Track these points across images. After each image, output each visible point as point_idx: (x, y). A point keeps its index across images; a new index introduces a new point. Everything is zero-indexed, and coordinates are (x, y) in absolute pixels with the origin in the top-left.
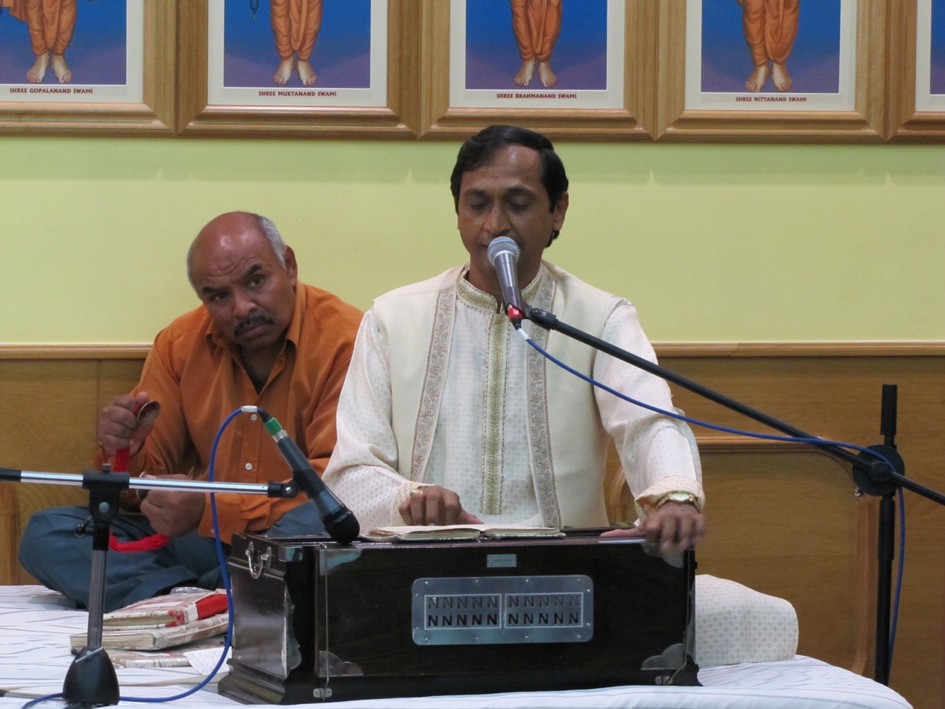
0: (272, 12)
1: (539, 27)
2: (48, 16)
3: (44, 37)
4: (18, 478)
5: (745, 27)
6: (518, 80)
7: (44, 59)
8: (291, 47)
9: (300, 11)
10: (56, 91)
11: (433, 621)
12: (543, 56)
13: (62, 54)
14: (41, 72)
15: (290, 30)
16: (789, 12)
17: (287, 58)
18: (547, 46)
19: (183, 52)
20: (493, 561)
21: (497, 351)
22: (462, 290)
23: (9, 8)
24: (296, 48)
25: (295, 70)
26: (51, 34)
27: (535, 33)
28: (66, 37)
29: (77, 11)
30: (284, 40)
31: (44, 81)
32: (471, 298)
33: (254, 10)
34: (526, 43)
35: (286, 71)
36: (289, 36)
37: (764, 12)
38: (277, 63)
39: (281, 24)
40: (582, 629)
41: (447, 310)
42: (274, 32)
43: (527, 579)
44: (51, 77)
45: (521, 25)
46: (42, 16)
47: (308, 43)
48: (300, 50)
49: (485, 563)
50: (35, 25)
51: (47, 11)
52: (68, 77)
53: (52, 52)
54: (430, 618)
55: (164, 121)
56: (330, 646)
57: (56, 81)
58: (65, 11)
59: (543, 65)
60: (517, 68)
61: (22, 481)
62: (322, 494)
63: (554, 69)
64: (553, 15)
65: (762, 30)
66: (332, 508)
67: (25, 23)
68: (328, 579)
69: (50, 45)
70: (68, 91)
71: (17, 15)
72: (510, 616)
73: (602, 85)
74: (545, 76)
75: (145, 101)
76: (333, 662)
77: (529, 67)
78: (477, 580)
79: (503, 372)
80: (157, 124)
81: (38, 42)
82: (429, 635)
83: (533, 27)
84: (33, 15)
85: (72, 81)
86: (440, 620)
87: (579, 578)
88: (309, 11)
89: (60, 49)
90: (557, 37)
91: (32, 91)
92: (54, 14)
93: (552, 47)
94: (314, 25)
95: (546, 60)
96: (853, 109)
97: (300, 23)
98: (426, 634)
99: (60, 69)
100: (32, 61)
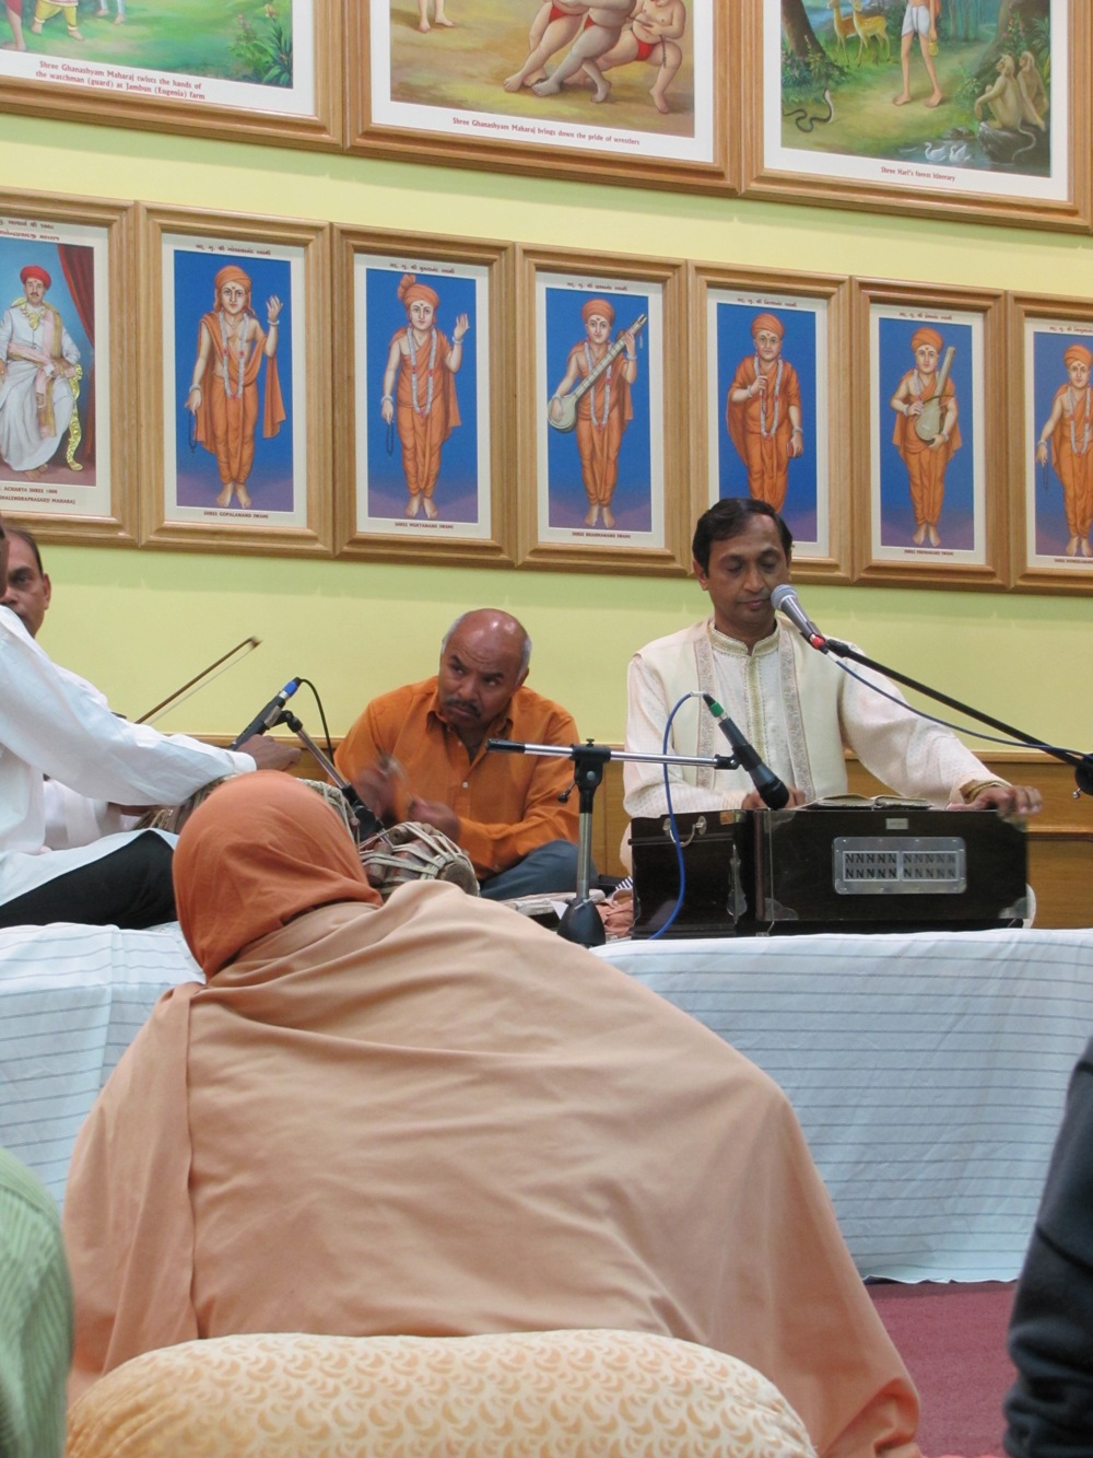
0: (404, 456)
1: (601, 481)
2: (232, 450)
3: (229, 468)
4: (522, 749)
5: (749, 484)
6: (587, 521)
7: (230, 487)
8: (418, 487)
9: (424, 456)
10: (240, 515)
11: (850, 874)
12: (604, 502)
13: (244, 484)
14: (228, 498)
15: (417, 472)
16: (781, 474)
17: (415, 495)
18: (608, 494)
19: (338, 486)
20: (893, 824)
21: (754, 688)
22: (713, 639)
23: (202, 442)
24: (422, 487)
25: (421, 505)
26: (235, 466)
27: (598, 482)
28: (246, 468)
29: (254, 447)
30: (413, 479)
31: (230, 507)
32: (723, 645)
33: (390, 453)
34: (592, 490)
35: (415, 506)
36: (417, 476)
37: (763, 474)
38: (407, 499)
39: (410, 465)
40: (956, 884)
41: (705, 657)
42: (406, 473)
43: (917, 840)
44: (235, 503)
45: (589, 476)
46: (228, 450)
47: (431, 484)
48: (425, 488)
49: (885, 825)
50: (223, 458)
51: (232, 446)
52: (248, 504)
53: (236, 481)
54: (847, 871)
55: (325, 545)
56: (775, 893)
57: (239, 507)
58: (246, 447)
59: (605, 509)
60: (586, 512)
61: (526, 752)
62: (759, 767)
63: (613, 513)
64: (611, 469)
65: (762, 488)
66: (769, 779)
67: (214, 455)
68: (773, 836)
69: (234, 474)
70: (248, 515)
71: (208, 448)
72: (906, 871)
73: (648, 528)
74: (607, 520)
75: (309, 527)
76: (776, 908)
77: (595, 510)
78: (881, 840)
79: (761, 705)
80: (318, 546)
81: (225, 472)
82: (848, 885)
83: (597, 476)
84: (221, 448)
85: (252, 508)
86: (855, 873)
87: (955, 840)
88: (431, 456)
89: (242, 479)
90: (614, 486)
91: (222, 514)
92: (237, 449)
93: (611, 495)
94: (435, 468)
95: (607, 505)
96: (827, 554)
97: (424, 466)
98: (843, 885)
99: (243, 498)
100: (220, 489)
